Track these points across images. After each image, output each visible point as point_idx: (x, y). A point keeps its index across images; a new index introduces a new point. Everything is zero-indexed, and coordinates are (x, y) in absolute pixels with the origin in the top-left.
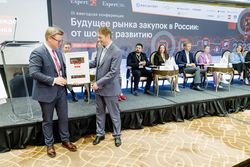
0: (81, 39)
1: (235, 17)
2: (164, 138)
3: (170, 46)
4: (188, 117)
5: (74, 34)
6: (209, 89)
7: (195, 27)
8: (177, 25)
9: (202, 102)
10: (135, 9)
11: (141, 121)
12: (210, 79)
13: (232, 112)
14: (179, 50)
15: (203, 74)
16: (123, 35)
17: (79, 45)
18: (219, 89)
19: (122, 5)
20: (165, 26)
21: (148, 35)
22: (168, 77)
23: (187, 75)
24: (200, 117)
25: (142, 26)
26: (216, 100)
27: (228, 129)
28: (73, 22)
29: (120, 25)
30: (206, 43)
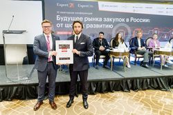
0: (63, 29)
2: (109, 104)
3: (127, 34)
4: (134, 88)
6: (155, 67)
7: (147, 20)
8: (132, 19)
9: (147, 78)
10: (101, 8)
11: (94, 89)
14: (134, 37)
16: (91, 26)
18: (164, 68)
19: (91, 6)
20: (123, 20)
21: (110, 26)
23: (138, 55)
26: (159, 77)
27: (167, 103)
28: (58, 18)
29: (90, 20)
30: (156, 32)
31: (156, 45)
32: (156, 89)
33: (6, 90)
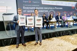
0: (26, 13)
1: (74, 5)
3: (54, 14)
5: (24, 11)
6: (66, 27)
7: (61, 8)
8: (56, 8)
9: (64, 31)
10: (43, 3)
11: (45, 37)
12: (66, 24)
13: (74, 34)
15: (64, 23)
16: (39, 11)
17: (26, 15)
18: (69, 27)
20: (52, 8)
21: (47, 11)
22: (53, 23)
23: (59, 23)
24: (64, 36)
25: (45, 8)
26: (69, 30)
27: (72, 39)
28: (24, 8)
29: (38, 8)
30: (65, 13)
31: (66, 18)
32: (67, 35)
33: (7, 41)
